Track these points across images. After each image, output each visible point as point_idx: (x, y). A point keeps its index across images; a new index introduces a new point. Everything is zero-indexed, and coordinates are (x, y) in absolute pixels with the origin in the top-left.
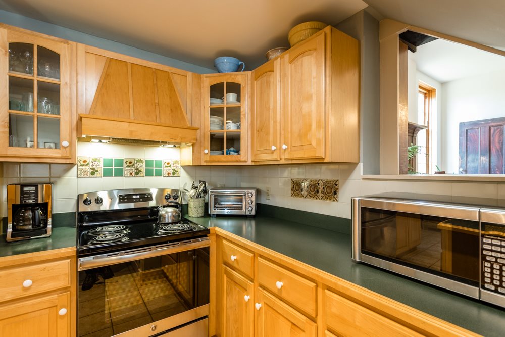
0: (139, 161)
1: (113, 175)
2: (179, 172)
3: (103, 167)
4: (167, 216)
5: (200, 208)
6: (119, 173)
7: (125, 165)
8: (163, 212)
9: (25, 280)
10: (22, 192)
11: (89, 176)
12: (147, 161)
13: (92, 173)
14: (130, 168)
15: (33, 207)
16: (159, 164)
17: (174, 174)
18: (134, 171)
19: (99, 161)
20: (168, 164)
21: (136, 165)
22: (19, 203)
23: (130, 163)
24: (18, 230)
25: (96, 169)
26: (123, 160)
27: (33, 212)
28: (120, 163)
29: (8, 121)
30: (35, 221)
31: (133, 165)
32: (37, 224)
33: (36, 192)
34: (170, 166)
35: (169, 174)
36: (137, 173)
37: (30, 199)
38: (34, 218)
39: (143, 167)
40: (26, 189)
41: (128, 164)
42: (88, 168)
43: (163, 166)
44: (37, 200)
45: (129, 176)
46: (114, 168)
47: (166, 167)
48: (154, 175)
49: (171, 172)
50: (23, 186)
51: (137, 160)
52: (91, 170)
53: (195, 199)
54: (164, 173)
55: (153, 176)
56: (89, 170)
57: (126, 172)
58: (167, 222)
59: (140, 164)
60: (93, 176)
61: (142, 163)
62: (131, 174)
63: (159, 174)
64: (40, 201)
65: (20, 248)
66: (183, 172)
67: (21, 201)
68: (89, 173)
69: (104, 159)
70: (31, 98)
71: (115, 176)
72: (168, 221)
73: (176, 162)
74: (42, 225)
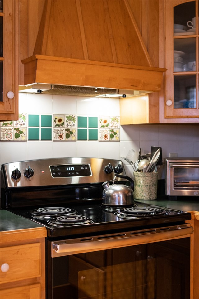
0: (70, 118)
1: (40, 138)
2: (118, 134)
3: (28, 127)
4: (117, 196)
5: (154, 188)
6: (47, 136)
7: (53, 124)
8: (111, 192)
11: (12, 139)
12: (79, 118)
13: (17, 136)
14: (59, 129)
16: (93, 122)
17: (112, 136)
18: (64, 133)
19: (24, 119)
20: (105, 122)
21: (66, 124)
23: (60, 120)
25: (20, 129)
26: (51, 116)
28: (47, 120)
31: (62, 125)
34: (107, 126)
35: (106, 137)
36: (68, 136)
39: (75, 127)
41: (58, 123)
42: (11, 128)
43: (99, 125)
45: (58, 139)
46: (40, 128)
47: (102, 126)
48: (88, 138)
49: (109, 134)
51: (68, 117)
52: (15, 132)
53: (147, 174)
54: (100, 136)
55: (86, 140)
56: (12, 131)
57: (55, 134)
58: (117, 204)
59: (72, 122)
60: (18, 139)
61: (74, 120)
62: (61, 136)
63: (93, 137)
66: (123, 135)
68: (13, 134)
69: (29, 115)
71: (42, 140)
72: (119, 203)
73: (115, 119)
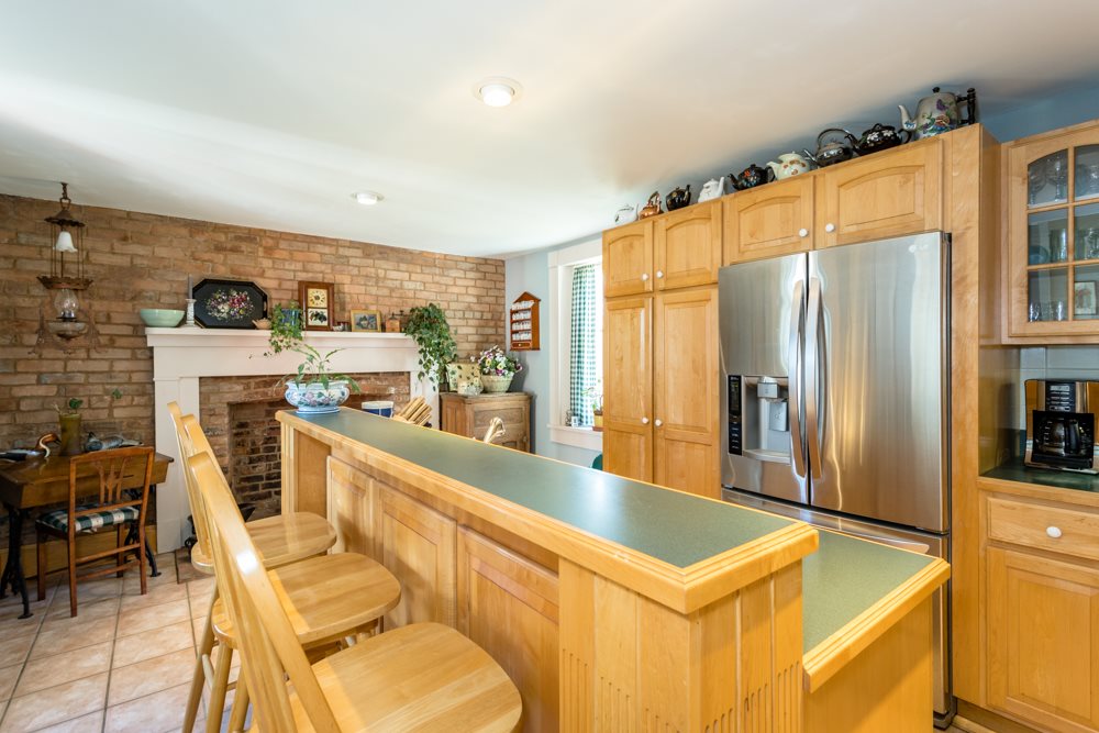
9: (1050, 525)
10: (1049, 394)
15: (1069, 418)
22: (1043, 408)
24: (1041, 452)
27: (1067, 426)
29: (1026, 284)
30: (1070, 442)
32: (1073, 446)
33: (1073, 394)
37: (1060, 405)
38: (1067, 438)
40: (1053, 388)
44: (1074, 407)
50: (1049, 383)
64: (1078, 409)
65: (1043, 478)
67: (1047, 406)
70: (1064, 235)
74: (1083, 452)
